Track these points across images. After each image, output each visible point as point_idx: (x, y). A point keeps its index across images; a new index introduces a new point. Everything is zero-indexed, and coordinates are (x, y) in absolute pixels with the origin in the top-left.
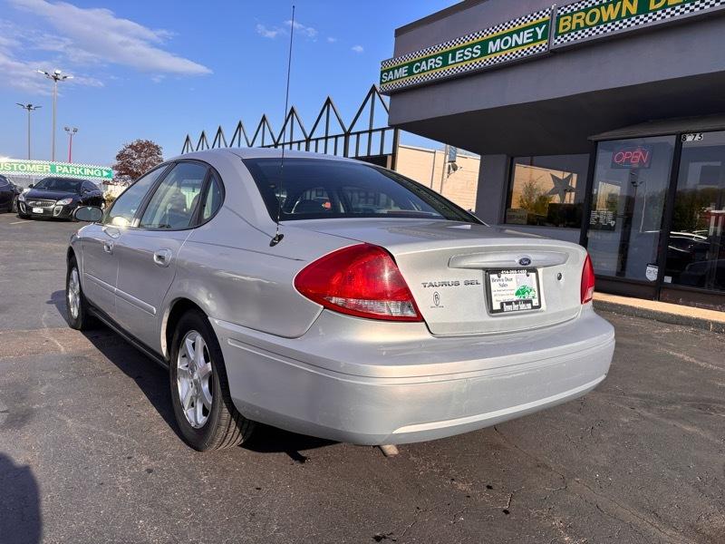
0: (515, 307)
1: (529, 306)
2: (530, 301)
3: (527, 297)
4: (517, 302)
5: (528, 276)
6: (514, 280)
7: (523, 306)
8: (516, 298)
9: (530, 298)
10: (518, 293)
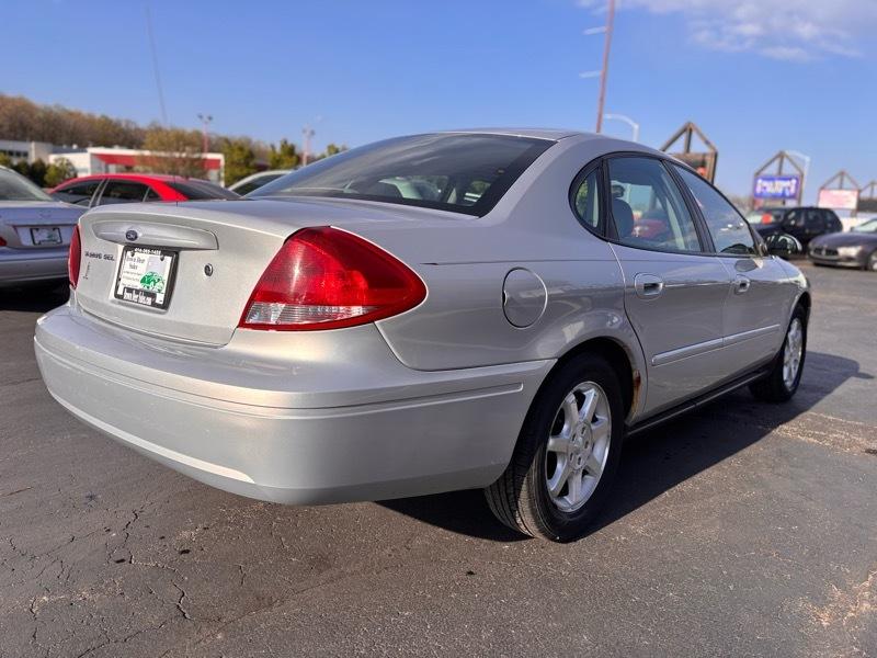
0: (136, 296)
1: (149, 300)
2: (153, 295)
3: (153, 288)
4: (137, 292)
5: (162, 260)
6: (146, 263)
7: (142, 298)
8: (140, 286)
9: (155, 290)
10: (143, 281)
